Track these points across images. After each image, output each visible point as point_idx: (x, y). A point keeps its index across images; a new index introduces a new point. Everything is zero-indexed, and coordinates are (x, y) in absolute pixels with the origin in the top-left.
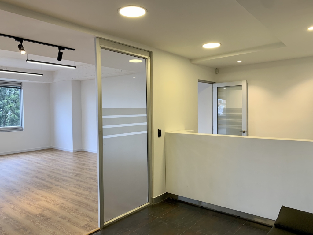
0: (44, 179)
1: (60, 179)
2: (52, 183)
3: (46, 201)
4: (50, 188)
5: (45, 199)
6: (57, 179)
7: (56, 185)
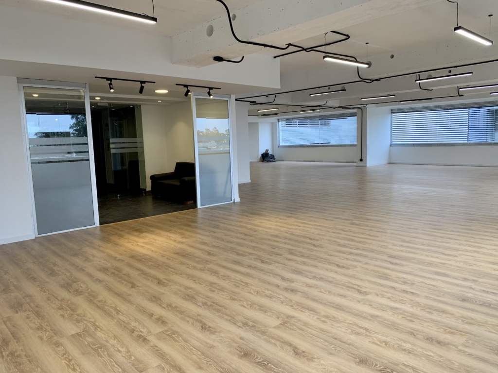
0: (143, 276)
1: (113, 273)
2: (130, 265)
3: (137, 242)
4: (133, 257)
5: (138, 243)
6: (117, 273)
7: (122, 261)
